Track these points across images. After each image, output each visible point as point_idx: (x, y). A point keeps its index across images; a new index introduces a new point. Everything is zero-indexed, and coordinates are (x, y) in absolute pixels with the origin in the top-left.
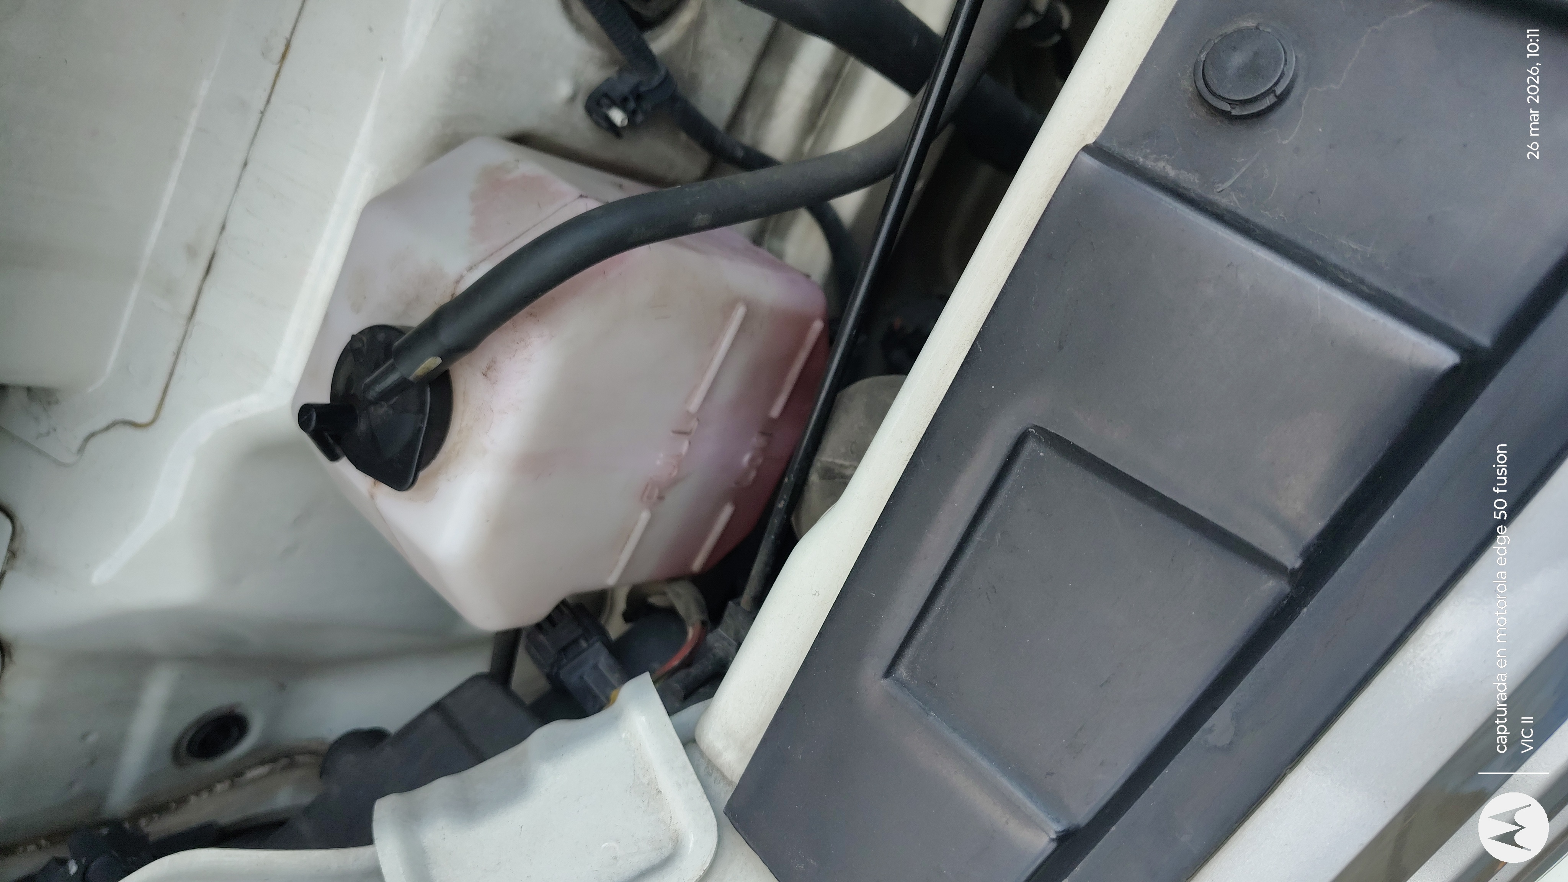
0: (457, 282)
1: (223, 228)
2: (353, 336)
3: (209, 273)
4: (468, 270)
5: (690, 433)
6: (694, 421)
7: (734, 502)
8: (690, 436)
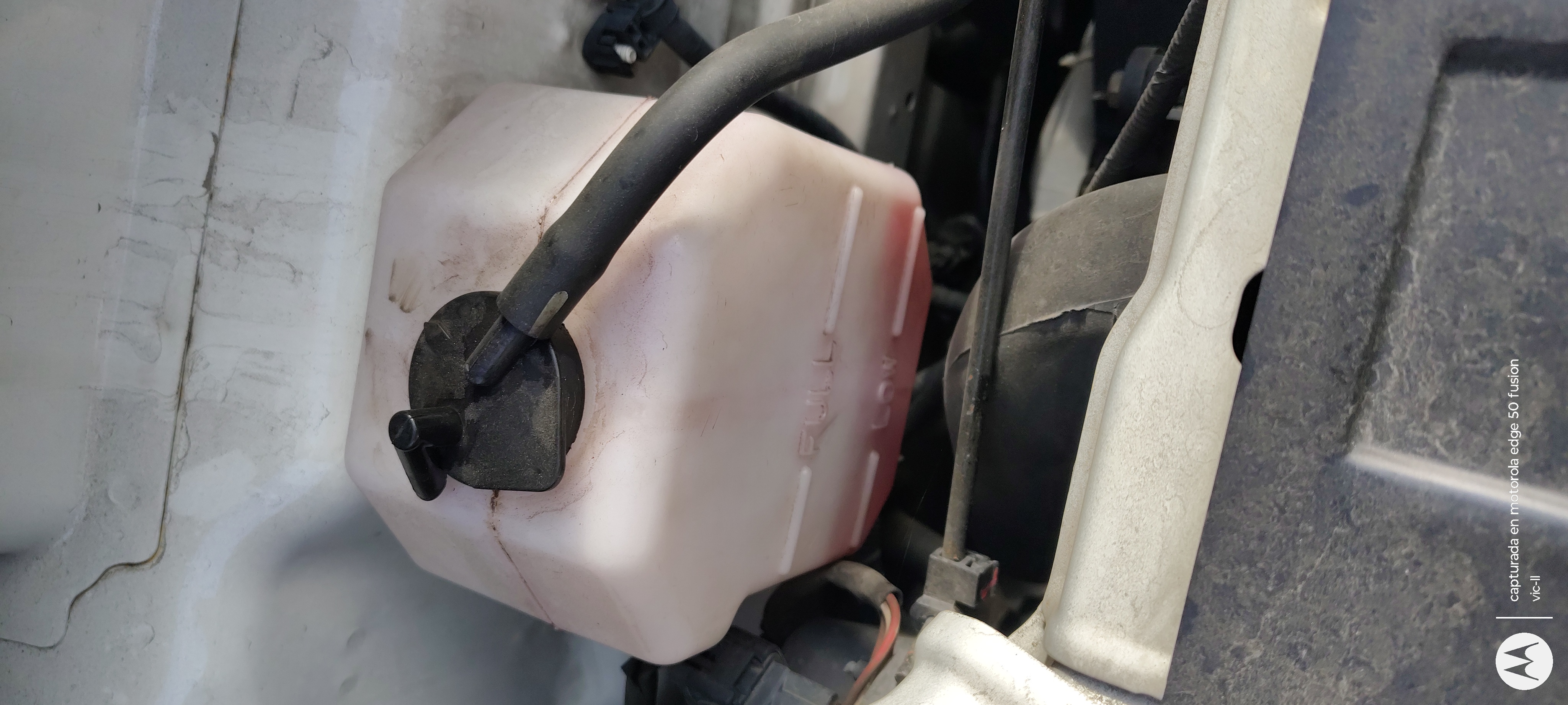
0: (543, 218)
1: (197, 283)
2: (425, 324)
3: (191, 345)
4: (552, 201)
5: (831, 360)
6: (832, 345)
7: (877, 449)
8: (830, 364)
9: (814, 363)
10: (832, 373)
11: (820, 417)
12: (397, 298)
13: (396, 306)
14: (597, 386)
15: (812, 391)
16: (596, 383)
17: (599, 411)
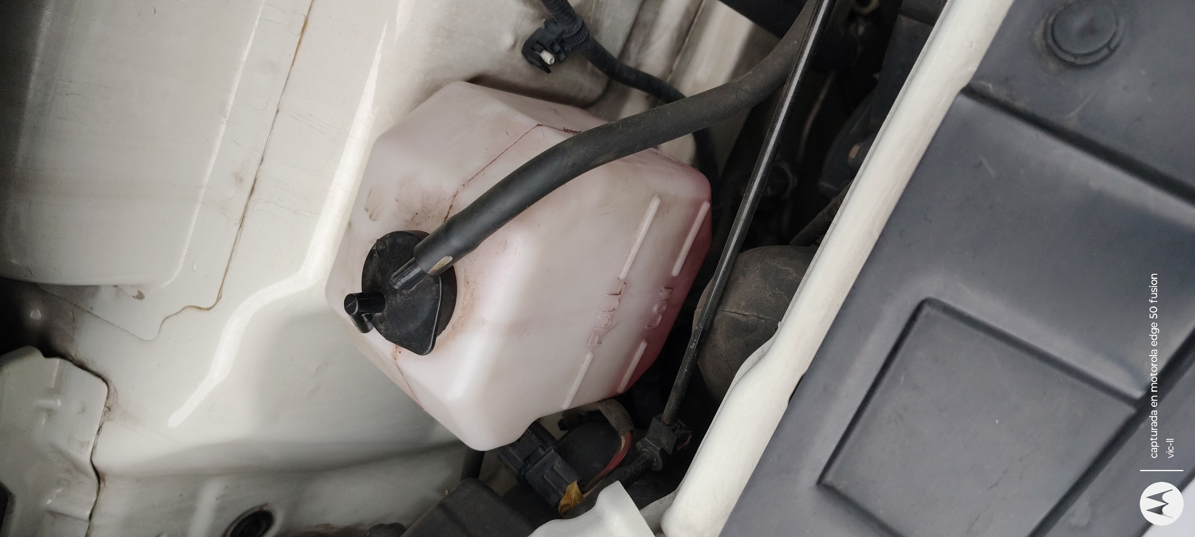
0: (454, 196)
1: (262, 160)
2: (378, 240)
3: (253, 194)
4: (462, 187)
5: (620, 293)
6: (623, 285)
7: (648, 340)
8: (620, 296)
9: (607, 296)
10: (619, 301)
11: (606, 325)
12: (368, 211)
13: (367, 215)
14: (463, 303)
15: (602, 311)
16: (463, 301)
17: (461, 317)
